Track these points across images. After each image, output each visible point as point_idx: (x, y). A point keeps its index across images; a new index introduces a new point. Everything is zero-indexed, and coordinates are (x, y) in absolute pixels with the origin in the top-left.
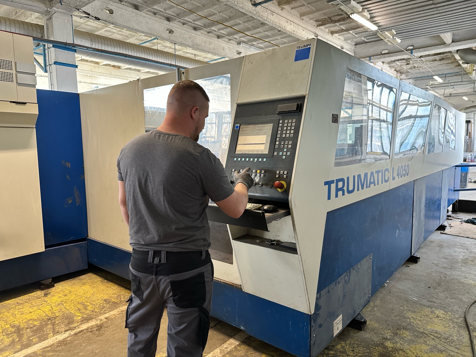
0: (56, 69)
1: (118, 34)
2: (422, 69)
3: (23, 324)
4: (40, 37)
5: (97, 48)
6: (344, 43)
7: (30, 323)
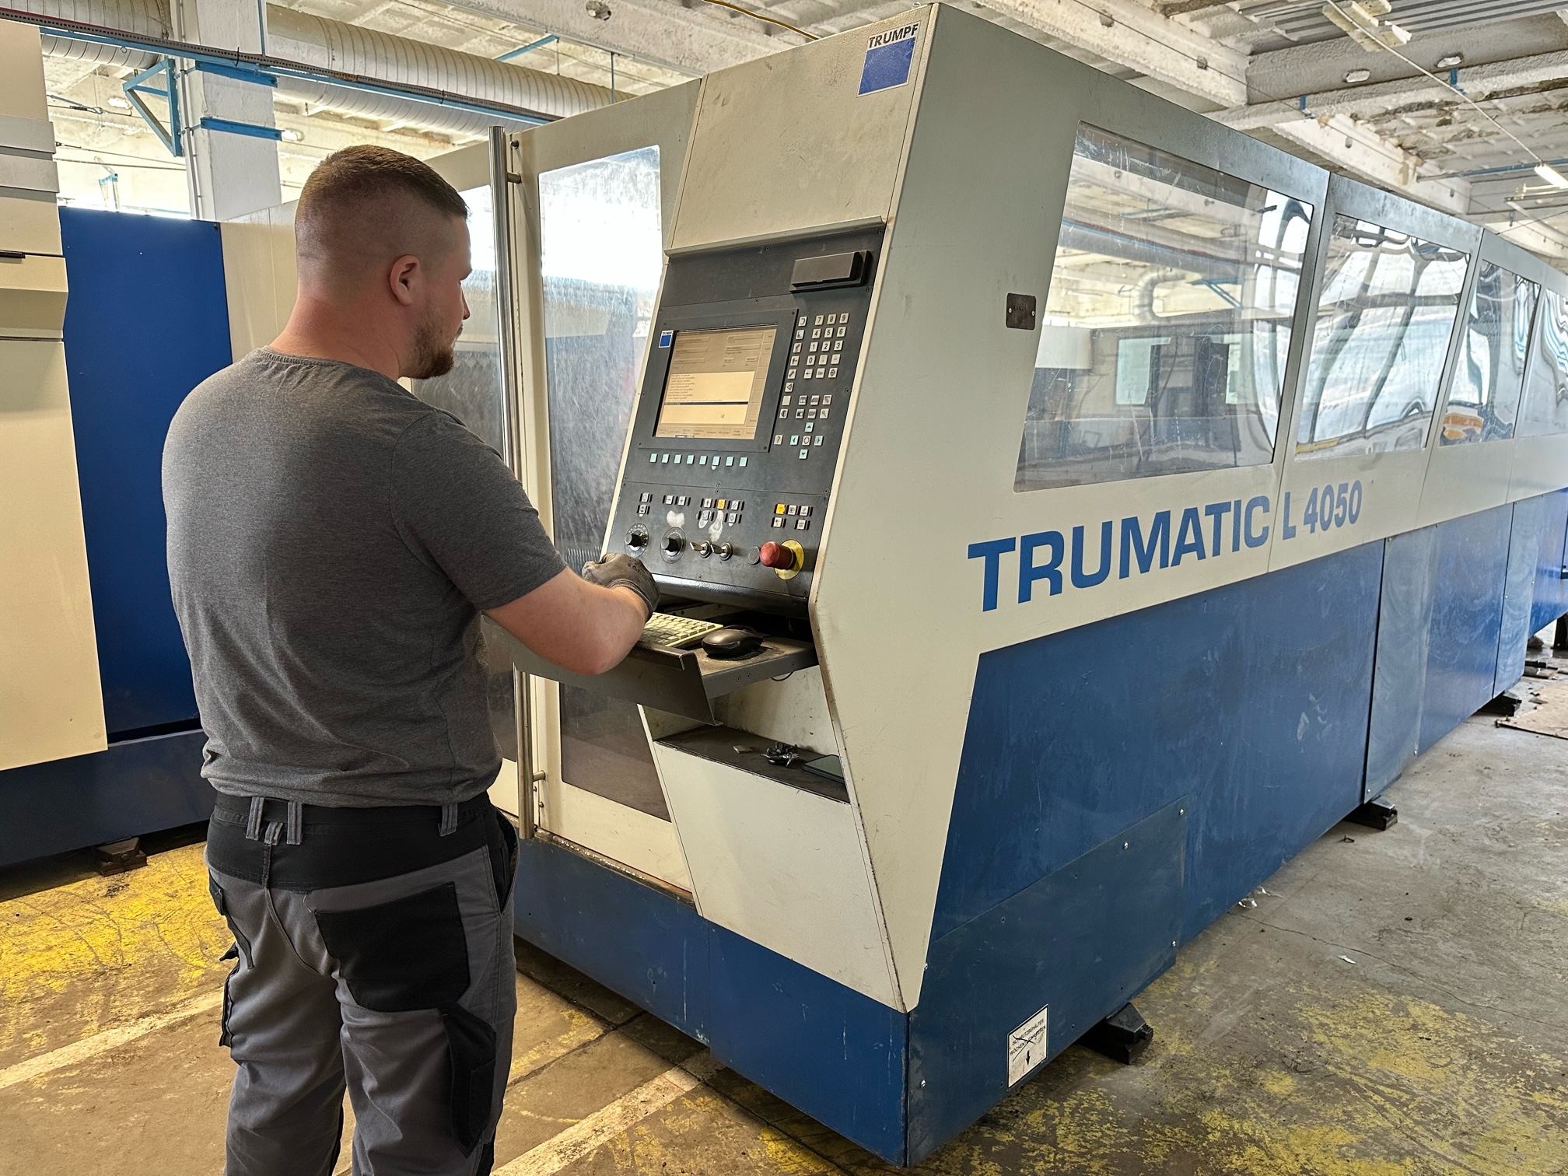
0: (210, 144)
1: (431, 24)
2: (1498, 140)
3: (14, 986)
4: (158, 36)
5: (349, 70)
6: (1210, 46)
7: (37, 983)
